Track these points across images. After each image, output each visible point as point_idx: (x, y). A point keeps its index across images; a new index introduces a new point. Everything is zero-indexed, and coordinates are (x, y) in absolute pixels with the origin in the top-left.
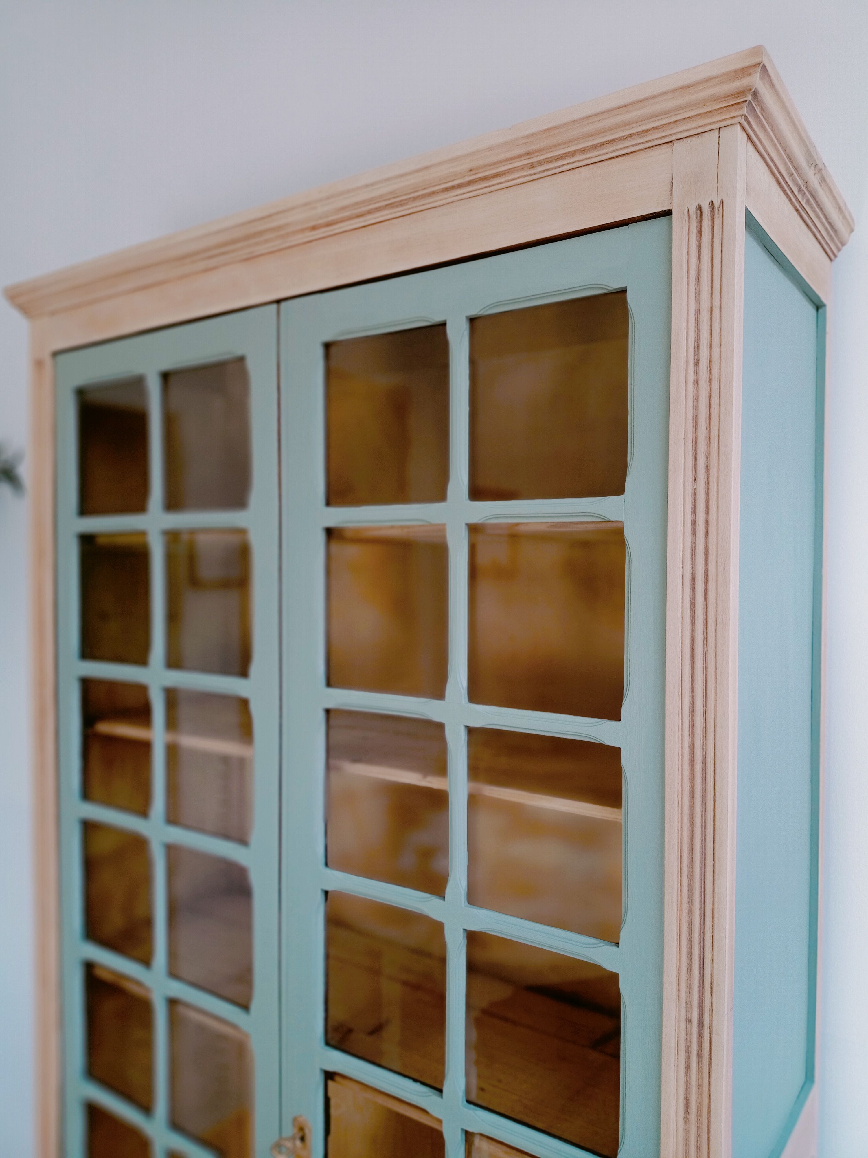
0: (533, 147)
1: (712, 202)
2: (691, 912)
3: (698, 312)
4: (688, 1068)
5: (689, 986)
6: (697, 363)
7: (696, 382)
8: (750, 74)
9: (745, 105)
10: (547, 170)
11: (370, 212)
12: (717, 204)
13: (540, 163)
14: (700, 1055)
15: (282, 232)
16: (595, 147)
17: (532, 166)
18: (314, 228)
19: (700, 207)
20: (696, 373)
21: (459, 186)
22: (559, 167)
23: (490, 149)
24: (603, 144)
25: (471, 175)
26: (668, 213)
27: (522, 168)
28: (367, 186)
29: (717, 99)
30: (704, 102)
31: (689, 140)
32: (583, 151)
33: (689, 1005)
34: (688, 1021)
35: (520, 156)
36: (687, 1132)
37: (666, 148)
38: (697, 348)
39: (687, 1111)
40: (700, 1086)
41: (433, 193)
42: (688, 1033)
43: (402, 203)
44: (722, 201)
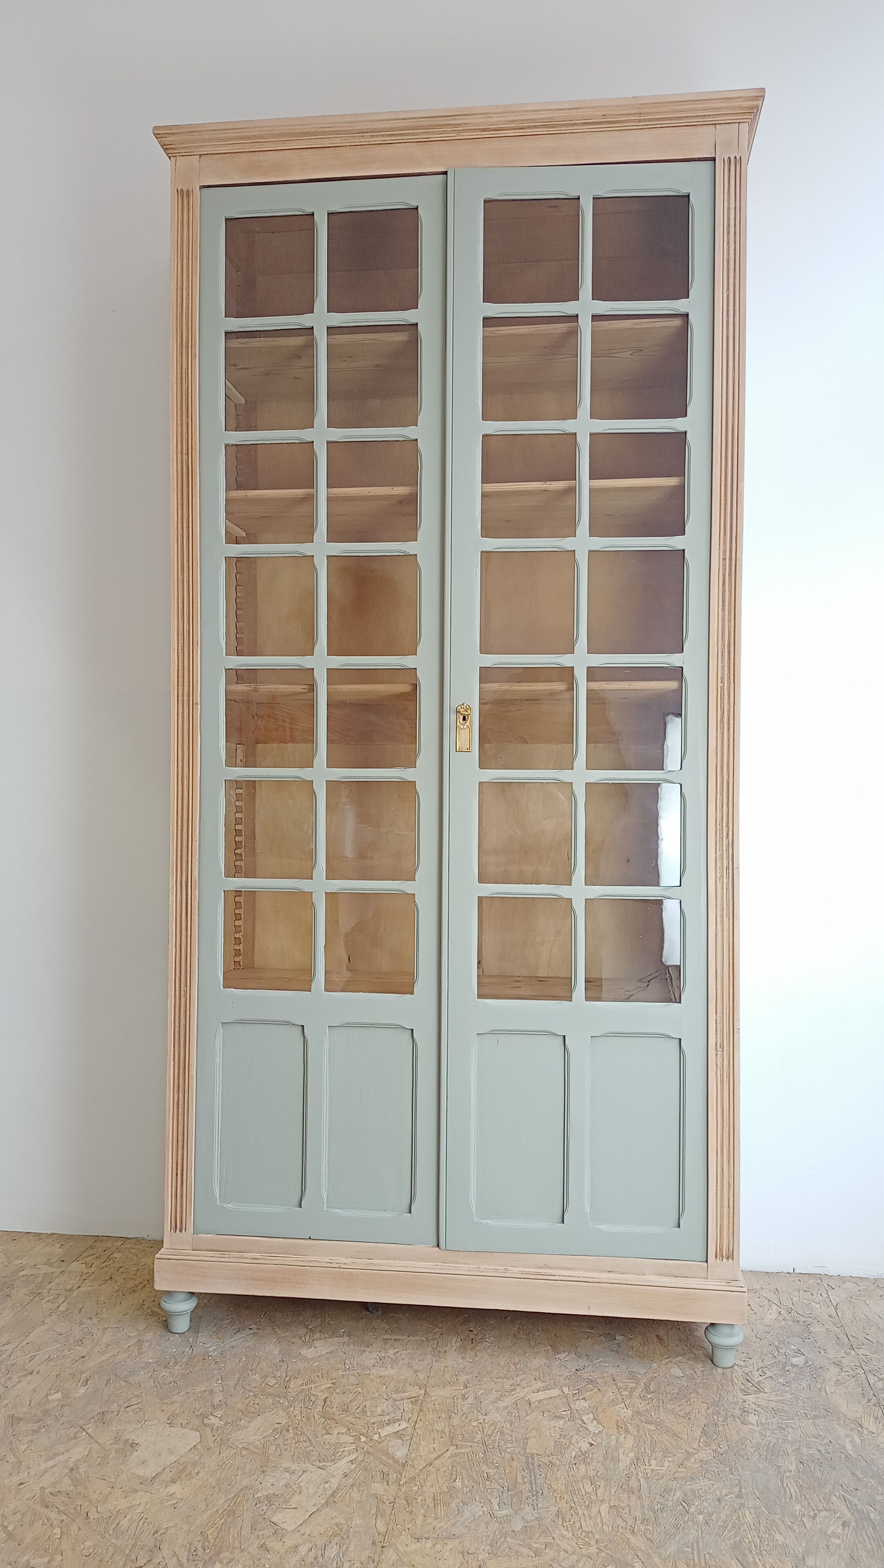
0: (644, 111)
1: (735, 157)
2: (725, 504)
3: (729, 209)
4: (724, 583)
5: (725, 542)
6: (728, 233)
7: (728, 242)
8: (758, 100)
9: (753, 114)
10: (647, 125)
11: (529, 127)
12: (738, 158)
13: (645, 120)
14: (730, 575)
15: (460, 129)
16: (676, 118)
17: (640, 121)
18: (484, 130)
19: (729, 157)
20: (728, 238)
21: (593, 123)
22: (654, 125)
23: (618, 106)
24: (681, 118)
25: (602, 119)
26: (714, 159)
27: (634, 121)
28: (533, 111)
29: (741, 108)
30: (735, 108)
31: (724, 125)
32: (669, 119)
33: (725, 551)
34: (724, 559)
35: (635, 114)
36: (724, 616)
37: (712, 127)
38: (729, 226)
39: (723, 605)
40: (730, 590)
41: (576, 124)
42: (724, 566)
43: (553, 126)
44: (740, 157)
